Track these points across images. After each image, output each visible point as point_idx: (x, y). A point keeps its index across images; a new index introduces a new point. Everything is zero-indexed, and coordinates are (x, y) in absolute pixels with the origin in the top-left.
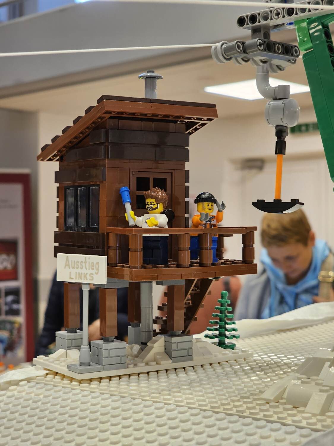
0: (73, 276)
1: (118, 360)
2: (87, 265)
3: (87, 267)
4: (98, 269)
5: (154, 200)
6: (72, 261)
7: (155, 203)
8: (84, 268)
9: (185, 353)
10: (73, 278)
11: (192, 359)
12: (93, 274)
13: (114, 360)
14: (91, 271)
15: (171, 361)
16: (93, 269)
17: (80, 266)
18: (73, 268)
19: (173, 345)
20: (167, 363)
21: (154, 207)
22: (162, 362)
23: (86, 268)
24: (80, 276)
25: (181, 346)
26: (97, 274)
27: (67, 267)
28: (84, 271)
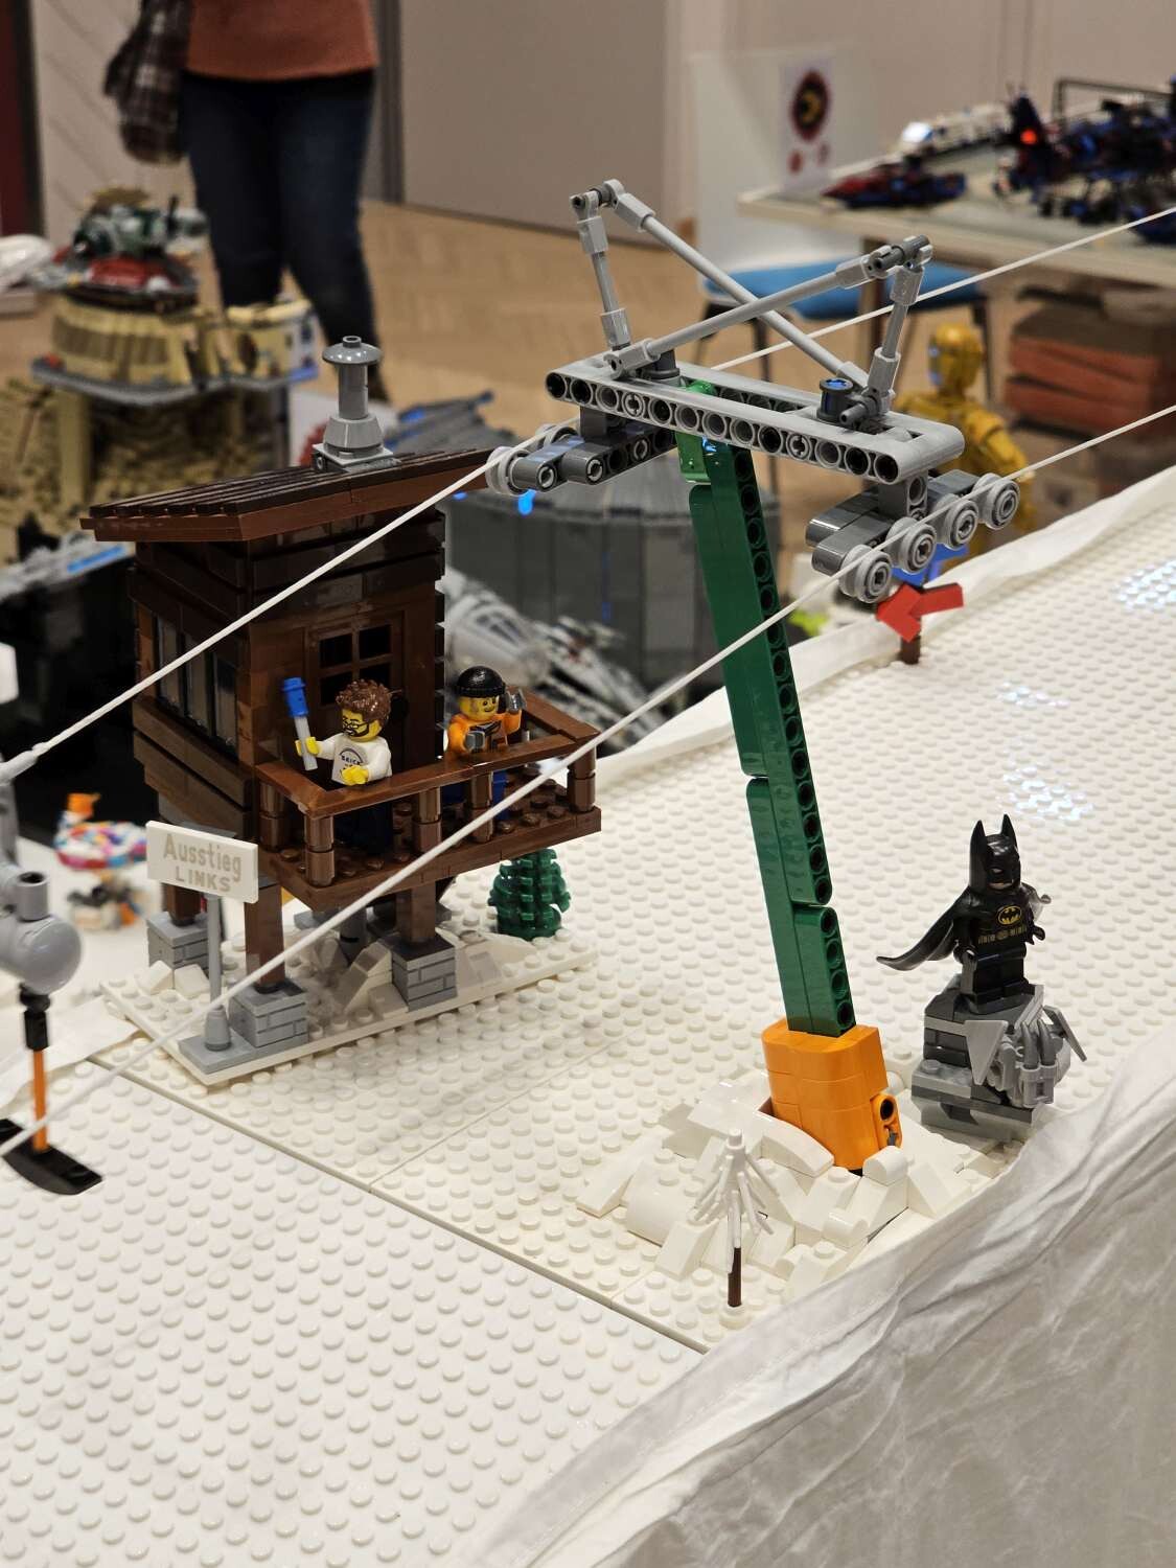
0: (184, 874)
1: (289, 1031)
2: (215, 858)
3: (215, 862)
4: (238, 872)
5: (358, 717)
6: (180, 846)
7: (361, 722)
8: (208, 864)
9: (438, 985)
10: (182, 880)
11: (455, 995)
12: (228, 880)
13: (280, 1033)
14: (221, 873)
15: (406, 1009)
16: (228, 870)
17: (198, 858)
18: (184, 859)
19: (410, 975)
20: (400, 1015)
21: (358, 731)
22: (385, 1015)
23: (212, 866)
24: (200, 878)
25: (426, 974)
26: (237, 880)
27: (170, 857)
28: (206, 869)
